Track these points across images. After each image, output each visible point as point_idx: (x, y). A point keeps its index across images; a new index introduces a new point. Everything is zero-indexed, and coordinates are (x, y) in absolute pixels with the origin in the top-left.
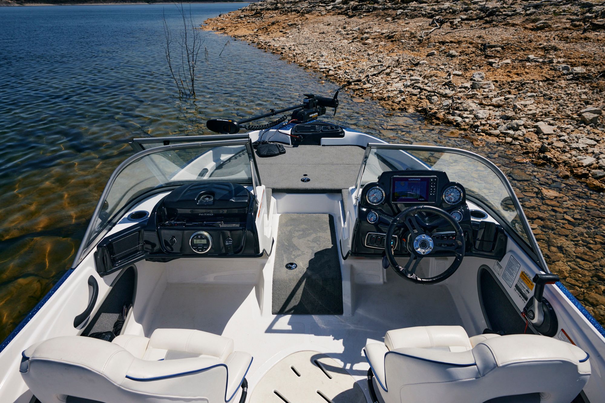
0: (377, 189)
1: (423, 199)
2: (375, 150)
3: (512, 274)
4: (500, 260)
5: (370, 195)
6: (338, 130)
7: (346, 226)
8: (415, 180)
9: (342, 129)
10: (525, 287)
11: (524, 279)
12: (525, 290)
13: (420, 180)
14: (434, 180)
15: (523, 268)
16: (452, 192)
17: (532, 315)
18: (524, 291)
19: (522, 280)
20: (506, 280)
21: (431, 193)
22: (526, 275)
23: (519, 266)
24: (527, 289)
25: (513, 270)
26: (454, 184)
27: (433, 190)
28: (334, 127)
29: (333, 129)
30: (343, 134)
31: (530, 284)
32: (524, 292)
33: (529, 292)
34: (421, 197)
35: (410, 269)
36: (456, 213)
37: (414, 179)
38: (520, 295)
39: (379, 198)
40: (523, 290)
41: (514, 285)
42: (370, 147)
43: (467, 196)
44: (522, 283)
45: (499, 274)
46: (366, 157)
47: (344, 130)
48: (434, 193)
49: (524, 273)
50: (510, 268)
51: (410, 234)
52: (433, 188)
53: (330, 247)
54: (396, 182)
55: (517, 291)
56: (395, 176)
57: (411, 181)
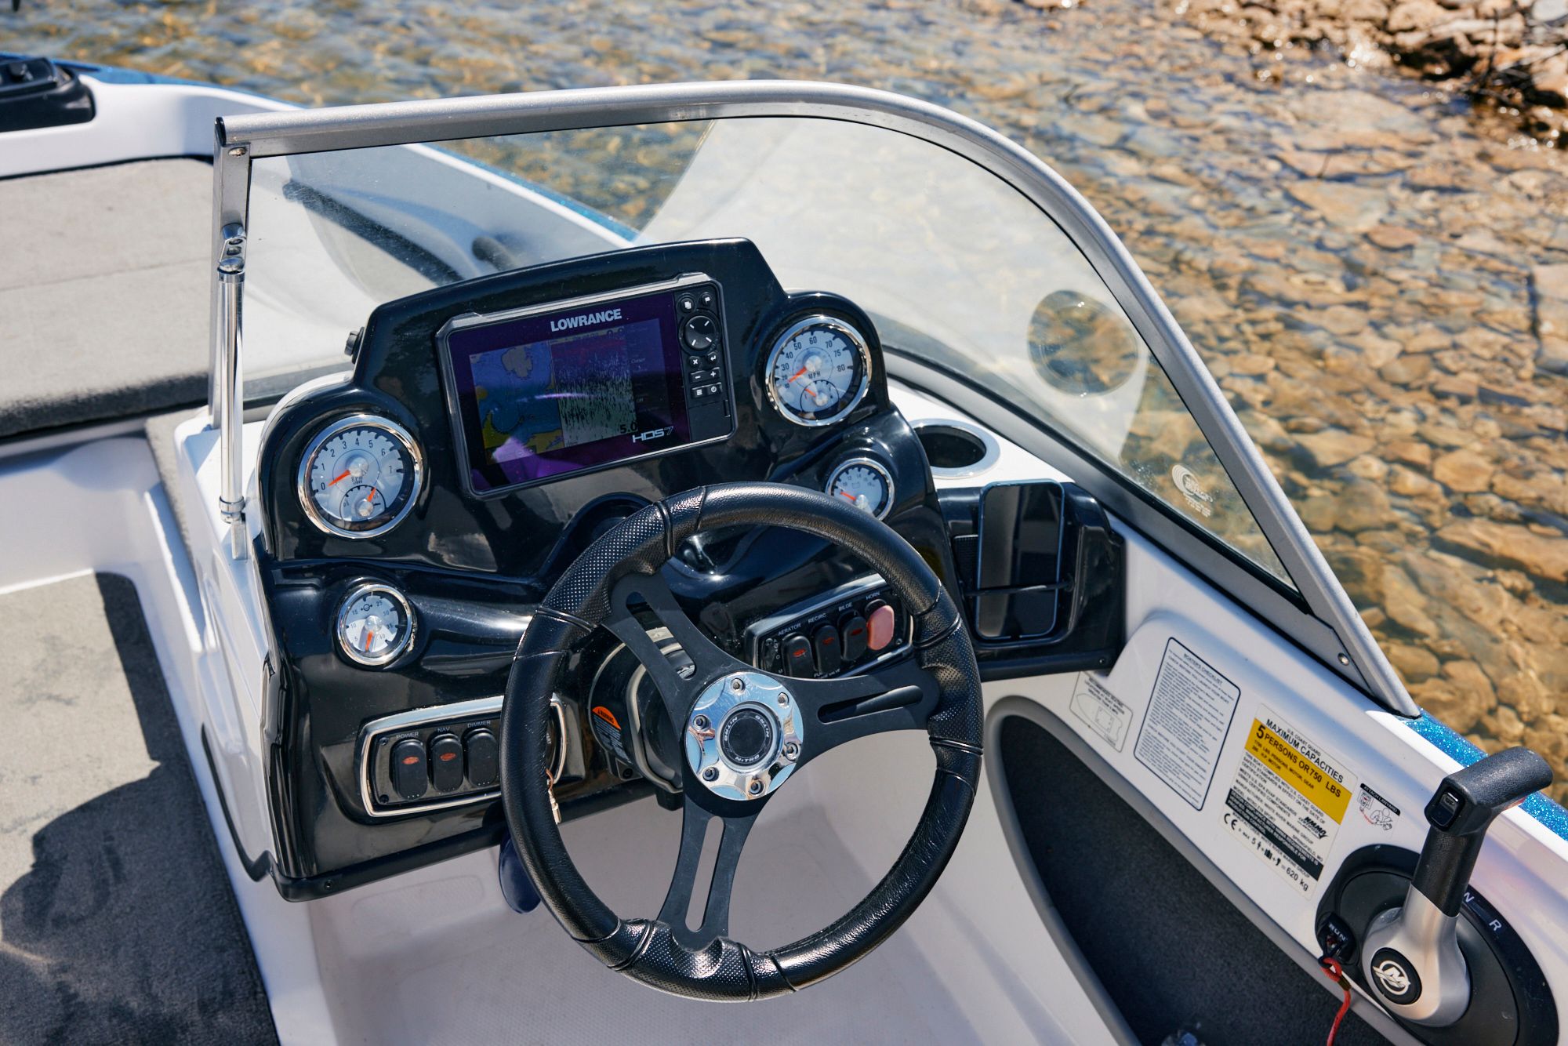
0: (359, 429)
1: (658, 433)
2: (278, 168)
3: (1193, 739)
4: (1106, 668)
5: (320, 476)
6: (54, 85)
7: (212, 641)
8: (592, 320)
9: (72, 76)
10: (1291, 803)
11: (1274, 762)
12: (1293, 820)
13: (616, 315)
14: (701, 306)
15: (1257, 707)
16: (808, 355)
17: (1405, 982)
18: (1289, 826)
19: (1264, 767)
20: (1162, 769)
21: (699, 384)
22: (1285, 743)
23: (1234, 693)
24: (1305, 814)
25: (1196, 717)
26: (808, 304)
27: (708, 365)
28: (22, 70)
29: (19, 79)
30: (84, 103)
31: (1320, 787)
32: (1290, 833)
33: (1322, 833)
34: (644, 423)
35: (694, 921)
36: (853, 472)
37: (582, 320)
38: (1267, 845)
39: (389, 481)
40: (1278, 823)
41: (1220, 794)
42: (244, 147)
43: (891, 361)
44: (1269, 785)
45: (1111, 742)
46: (233, 226)
47: (85, 79)
48: (714, 381)
49: (1268, 730)
50: (1173, 704)
51: (641, 671)
52: (702, 353)
53: (144, 773)
54: (474, 359)
55: (1241, 824)
56: (459, 323)
57: (569, 332)
